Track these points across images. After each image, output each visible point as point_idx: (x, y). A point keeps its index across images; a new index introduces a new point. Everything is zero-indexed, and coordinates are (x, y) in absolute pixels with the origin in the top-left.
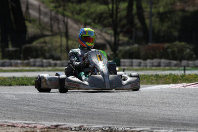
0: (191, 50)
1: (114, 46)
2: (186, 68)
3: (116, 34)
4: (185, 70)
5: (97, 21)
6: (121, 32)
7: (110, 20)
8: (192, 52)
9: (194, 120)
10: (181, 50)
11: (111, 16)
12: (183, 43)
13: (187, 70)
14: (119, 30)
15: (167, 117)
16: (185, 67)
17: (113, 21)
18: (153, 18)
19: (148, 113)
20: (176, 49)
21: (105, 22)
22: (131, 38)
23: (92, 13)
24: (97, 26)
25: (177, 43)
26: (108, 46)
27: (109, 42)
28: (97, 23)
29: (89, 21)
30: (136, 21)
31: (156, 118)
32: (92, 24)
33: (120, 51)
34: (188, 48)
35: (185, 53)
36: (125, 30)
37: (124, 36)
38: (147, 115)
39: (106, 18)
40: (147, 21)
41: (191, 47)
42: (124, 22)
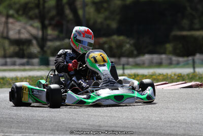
0: (131, 45)
1: (42, 42)
2: (126, 66)
3: (44, 28)
4: (124, 69)
5: (21, 13)
6: (50, 24)
7: (37, 11)
8: (133, 48)
9: (128, 127)
10: (120, 46)
11: (38, 6)
12: (122, 38)
13: (127, 69)
14: (47, 22)
15: (98, 124)
16: (123, 65)
17: (40, 12)
18: (87, 9)
19: (75, 120)
20: (113, 45)
21: (31, 13)
22: (61, 32)
23: (15, 3)
24: (21, 18)
25: (115, 37)
26: (34, 42)
27: (35, 38)
28: (22, 15)
29: (11, 12)
30: (68, 11)
31: (85, 125)
32: (16, 15)
33: (49, 47)
34: (127, 43)
35: (124, 49)
36: (54, 22)
37: (53, 29)
38: (74, 122)
39: (32, 9)
40: (80, 12)
41: (132, 42)
42: (53, 13)
